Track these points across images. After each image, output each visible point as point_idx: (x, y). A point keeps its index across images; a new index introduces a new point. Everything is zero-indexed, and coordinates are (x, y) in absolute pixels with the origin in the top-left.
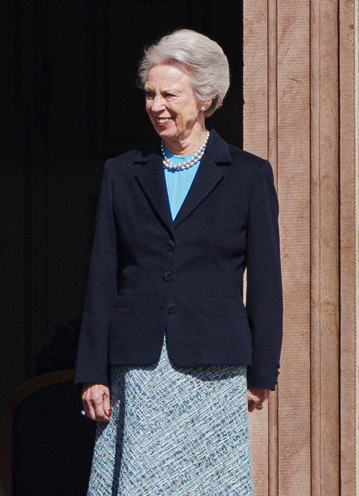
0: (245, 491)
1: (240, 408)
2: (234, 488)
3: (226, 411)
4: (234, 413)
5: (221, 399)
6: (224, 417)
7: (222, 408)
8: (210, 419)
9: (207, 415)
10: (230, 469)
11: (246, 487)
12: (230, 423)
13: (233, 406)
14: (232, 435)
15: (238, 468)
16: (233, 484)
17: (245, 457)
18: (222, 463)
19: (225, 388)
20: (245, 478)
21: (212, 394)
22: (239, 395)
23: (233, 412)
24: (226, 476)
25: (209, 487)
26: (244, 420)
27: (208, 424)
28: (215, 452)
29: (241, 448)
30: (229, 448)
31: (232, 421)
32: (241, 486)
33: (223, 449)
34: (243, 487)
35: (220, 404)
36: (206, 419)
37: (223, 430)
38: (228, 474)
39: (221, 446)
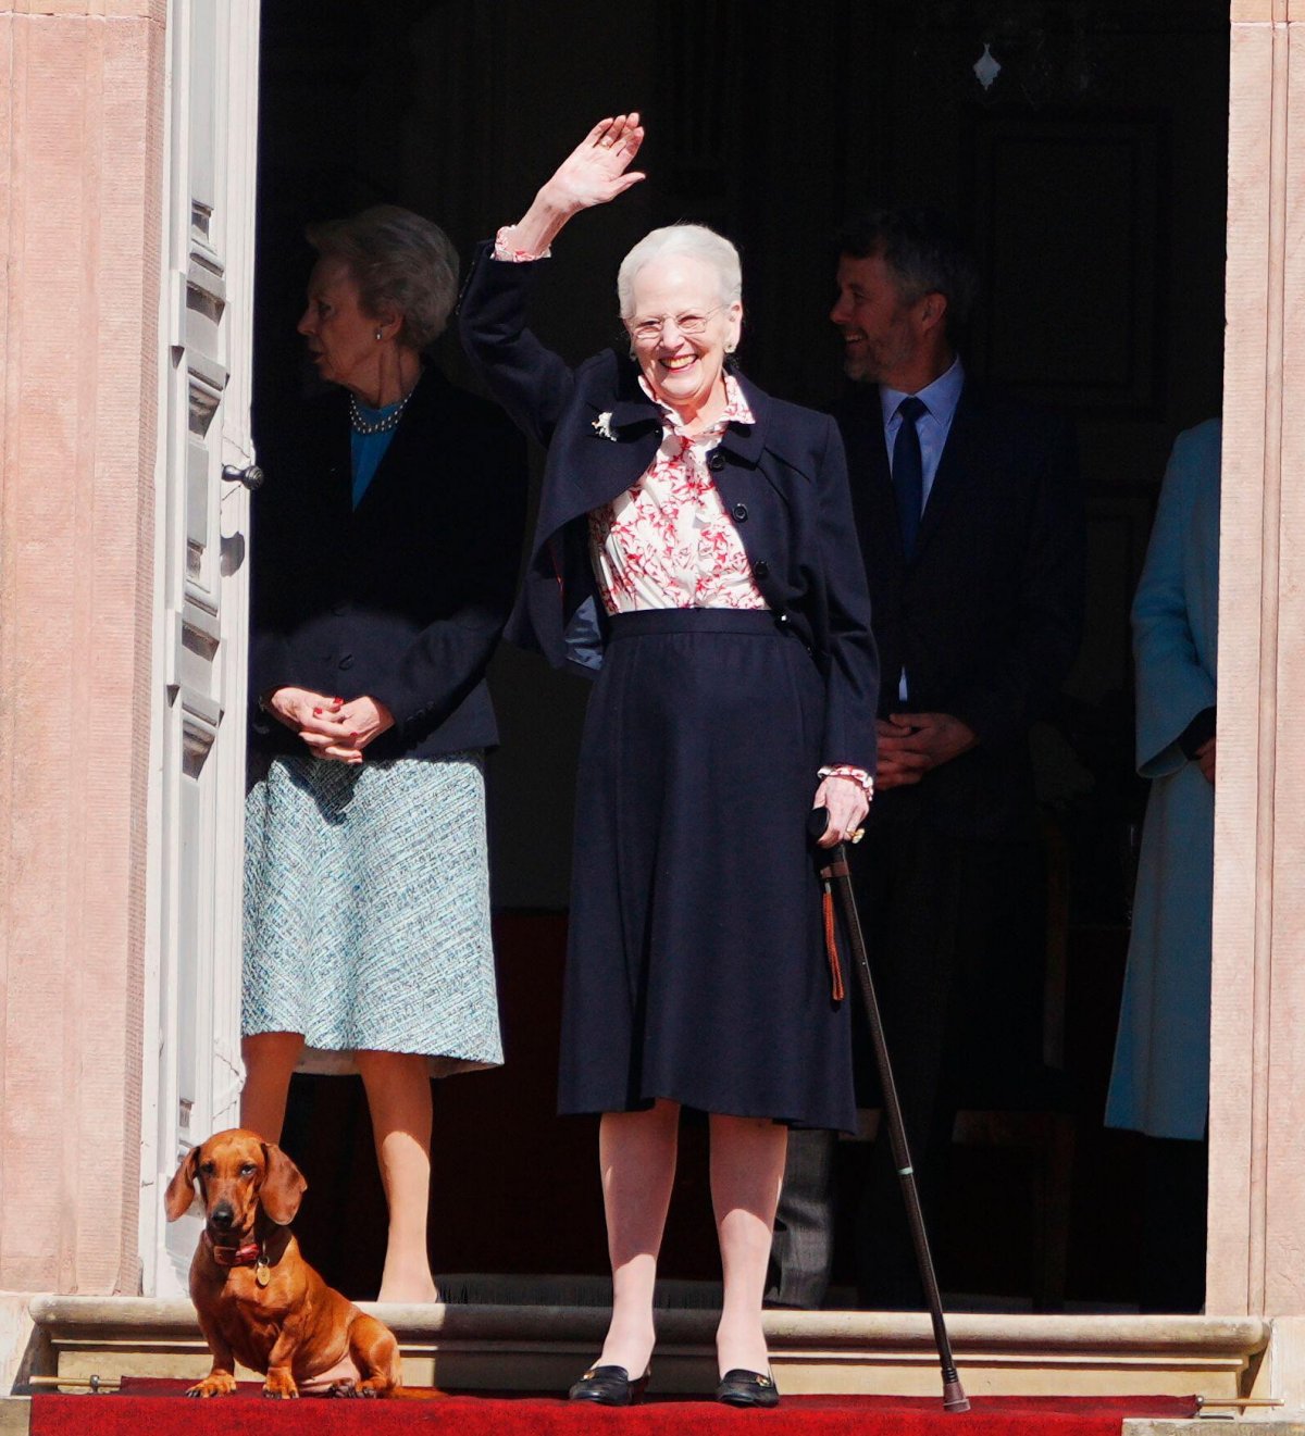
0: (467, 952)
1: (462, 816)
2: (447, 945)
3: (436, 818)
4: (449, 824)
5: (427, 798)
6: (432, 829)
7: (429, 813)
8: (408, 830)
9: (402, 824)
10: (441, 915)
11: (469, 945)
12: (442, 839)
13: (448, 811)
14: (445, 860)
15: (455, 913)
16: (447, 940)
17: (470, 896)
18: (427, 904)
19: (435, 781)
20: (467, 929)
21: (411, 790)
22: (460, 794)
23: (447, 821)
24: (434, 925)
25: (402, 943)
26: (467, 836)
27: (403, 838)
28: (416, 886)
29: (460, 881)
30: (440, 881)
31: (447, 836)
32: (459, 944)
33: (430, 881)
34: (464, 945)
35: (426, 807)
36: (398, 831)
37: (429, 850)
38: (438, 923)
39: (426, 877)
